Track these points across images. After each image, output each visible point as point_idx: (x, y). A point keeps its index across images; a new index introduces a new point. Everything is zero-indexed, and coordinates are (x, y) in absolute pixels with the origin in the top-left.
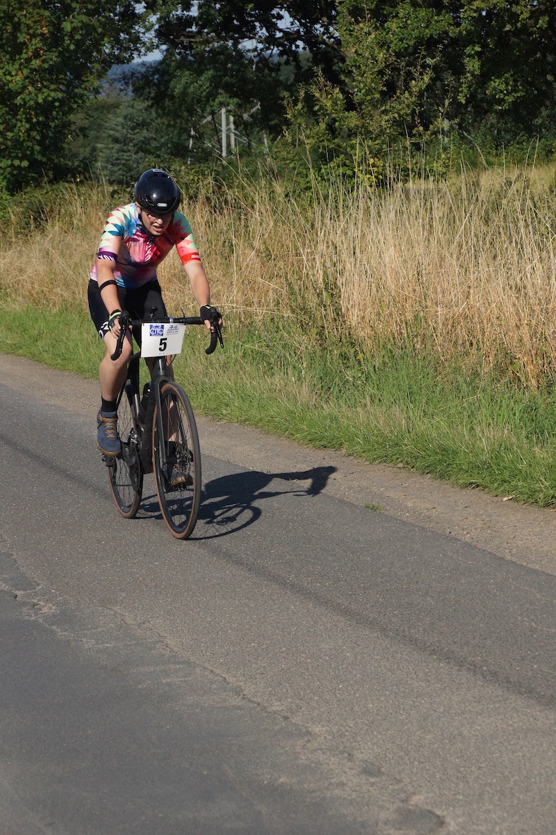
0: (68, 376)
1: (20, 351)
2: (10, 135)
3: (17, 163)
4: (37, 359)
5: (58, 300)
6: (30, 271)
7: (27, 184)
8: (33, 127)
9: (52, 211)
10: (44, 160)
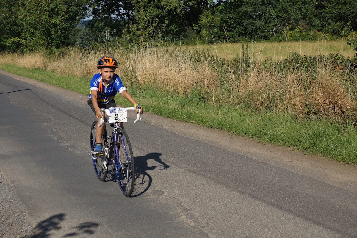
0: (70, 91)
1: (58, 85)
2: (56, 35)
3: (58, 42)
4: (63, 87)
5: (67, 74)
7: (60, 47)
8: (62, 33)
9: (66, 53)
10: (64, 41)
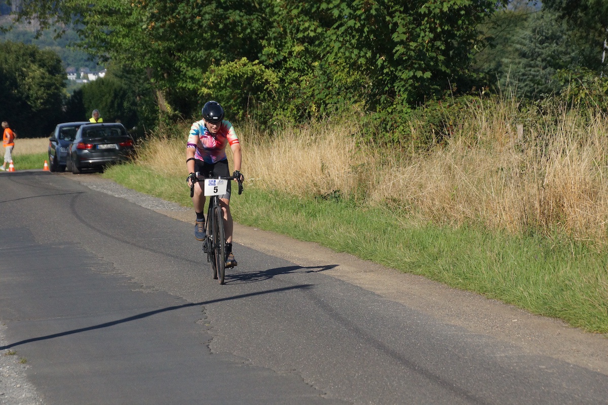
0: (470, 296)
3: (419, 74)
4: (436, 278)
5: (459, 216)
6: (430, 187)
7: (430, 97)
8: (437, 37)
9: (454, 125)
